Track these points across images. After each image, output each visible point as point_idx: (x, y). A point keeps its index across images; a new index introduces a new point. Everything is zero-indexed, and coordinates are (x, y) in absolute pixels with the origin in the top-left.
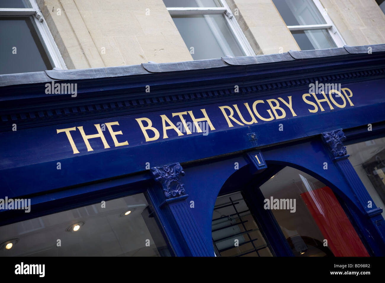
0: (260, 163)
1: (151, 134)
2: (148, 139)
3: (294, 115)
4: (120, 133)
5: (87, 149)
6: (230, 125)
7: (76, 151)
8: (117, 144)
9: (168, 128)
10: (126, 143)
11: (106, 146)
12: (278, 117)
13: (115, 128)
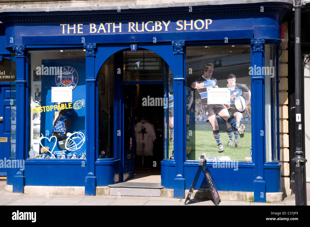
0: (134, 48)
1: (93, 30)
2: (91, 32)
3: (166, 30)
4: (82, 28)
5: (67, 33)
6: (130, 31)
7: (64, 33)
8: (79, 32)
9: (102, 29)
10: (82, 32)
11: (75, 32)
12: (156, 30)
13: (80, 26)
